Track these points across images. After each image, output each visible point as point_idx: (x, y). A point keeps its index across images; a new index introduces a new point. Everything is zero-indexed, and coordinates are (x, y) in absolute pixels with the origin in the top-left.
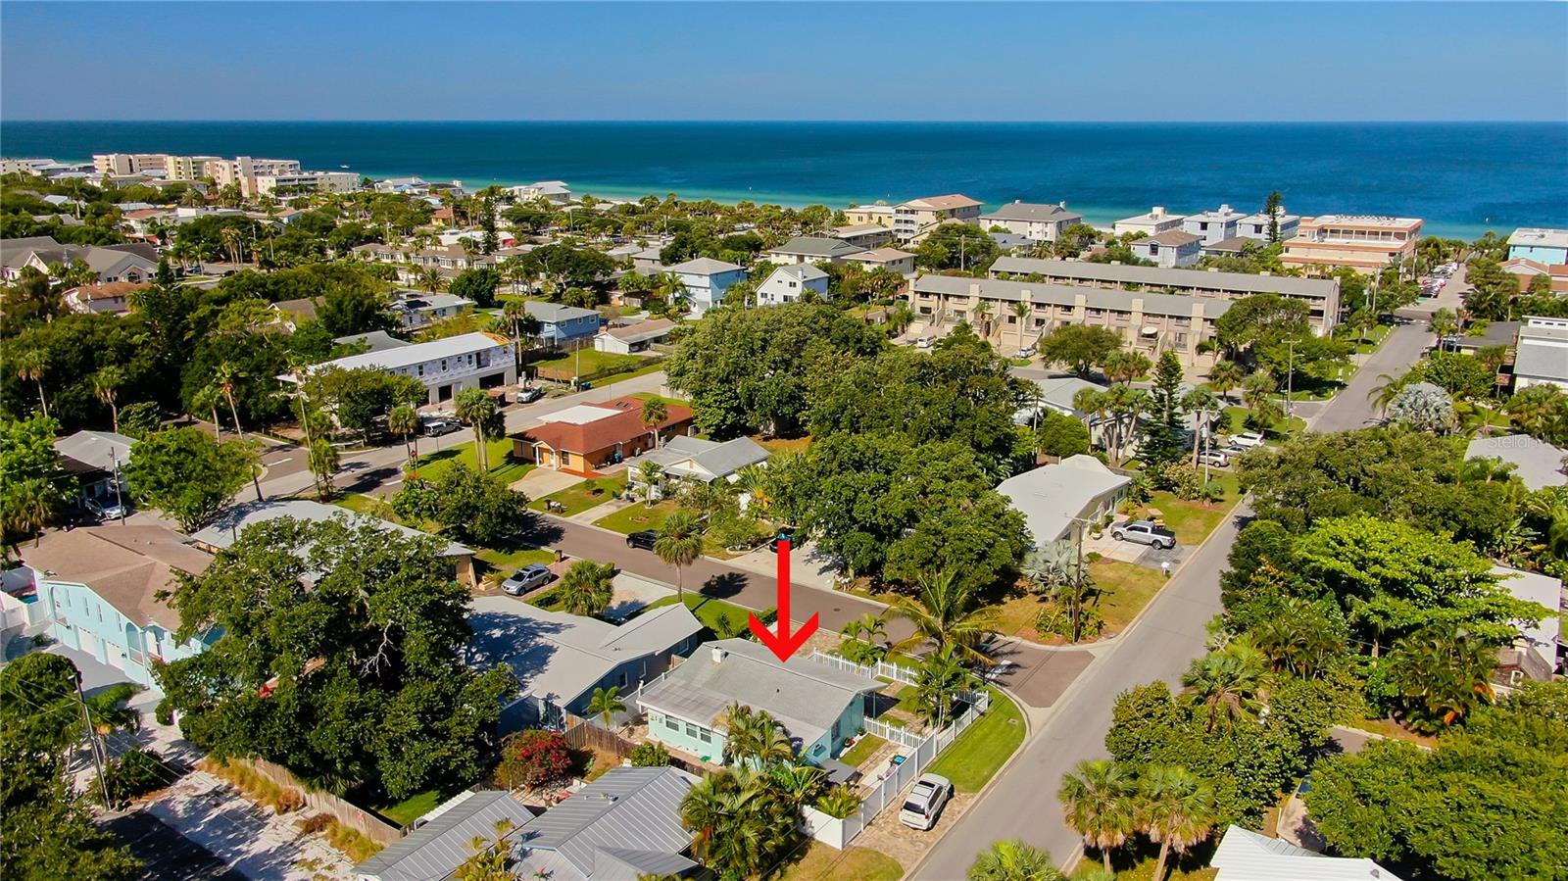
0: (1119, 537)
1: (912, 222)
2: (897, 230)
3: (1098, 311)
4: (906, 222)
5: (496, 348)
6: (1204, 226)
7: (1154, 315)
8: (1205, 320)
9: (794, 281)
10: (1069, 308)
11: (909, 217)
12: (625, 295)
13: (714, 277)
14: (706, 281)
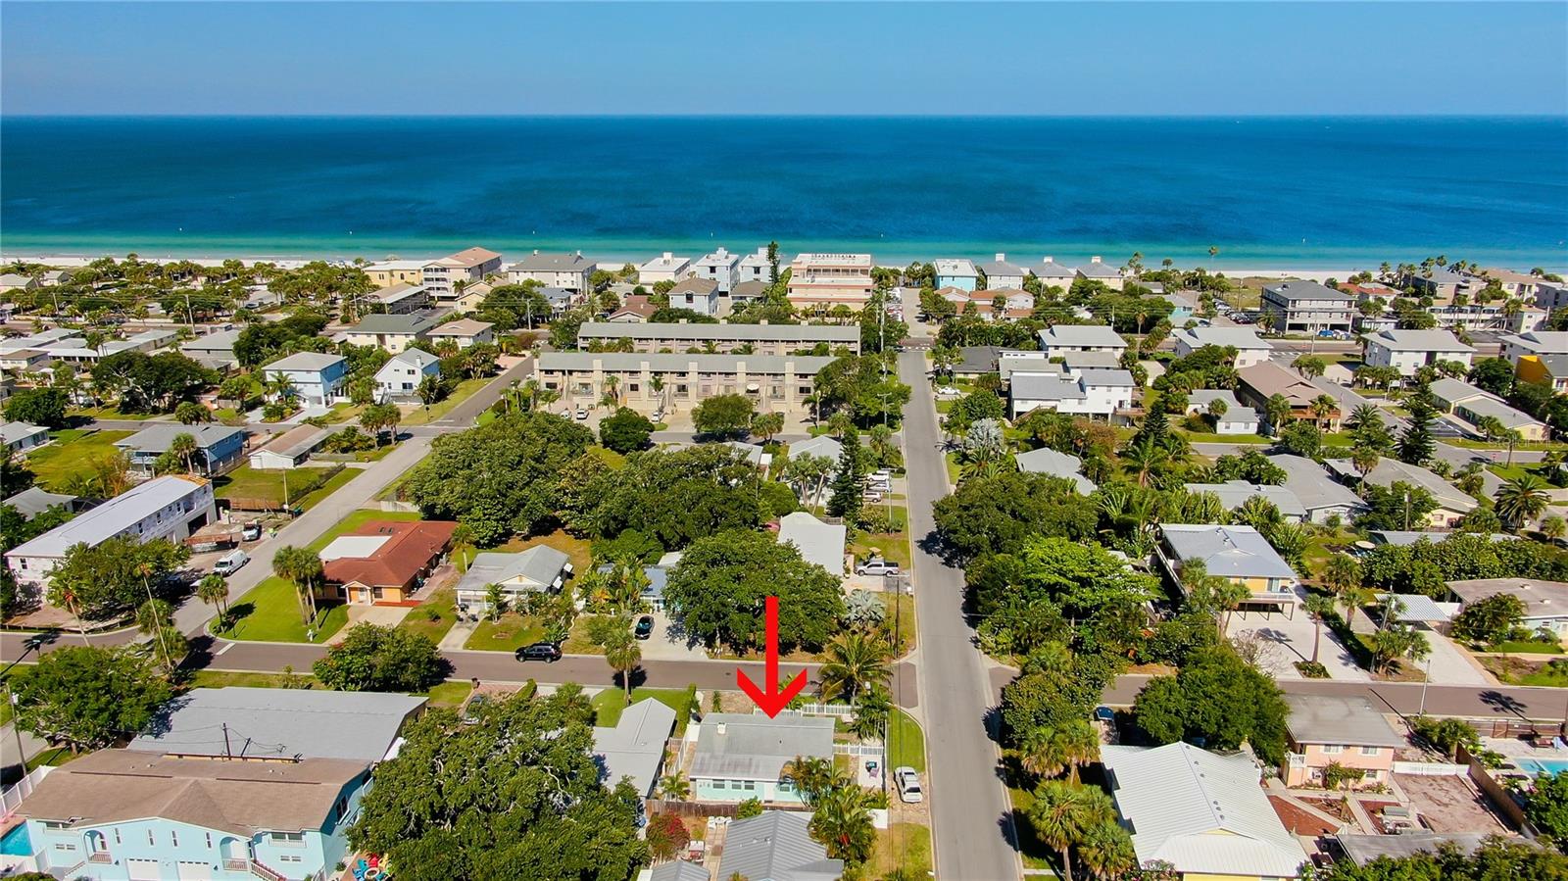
0: (862, 573)
1: (444, 280)
2: (430, 289)
3: (709, 374)
4: (437, 280)
5: (198, 490)
6: (713, 270)
7: (755, 374)
8: (796, 375)
9: (411, 368)
10: (683, 374)
11: (440, 275)
12: (219, 398)
13: (324, 372)
14: (317, 377)
